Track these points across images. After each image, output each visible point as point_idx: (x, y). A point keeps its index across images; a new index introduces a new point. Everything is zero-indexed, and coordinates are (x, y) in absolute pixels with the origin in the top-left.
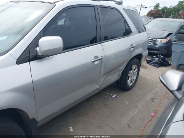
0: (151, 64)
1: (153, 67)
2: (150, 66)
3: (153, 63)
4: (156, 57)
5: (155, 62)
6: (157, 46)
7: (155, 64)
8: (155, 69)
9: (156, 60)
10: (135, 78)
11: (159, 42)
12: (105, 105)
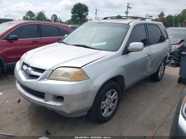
0: (168, 65)
1: (171, 67)
2: (168, 66)
3: (170, 64)
4: (172, 59)
5: (173, 63)
6: (171, 51)
7: (172, 65)
8: (173, 68)
9: (173, 62)
10: (162, 72)
11: (173, 47)
12: (146, 89)
